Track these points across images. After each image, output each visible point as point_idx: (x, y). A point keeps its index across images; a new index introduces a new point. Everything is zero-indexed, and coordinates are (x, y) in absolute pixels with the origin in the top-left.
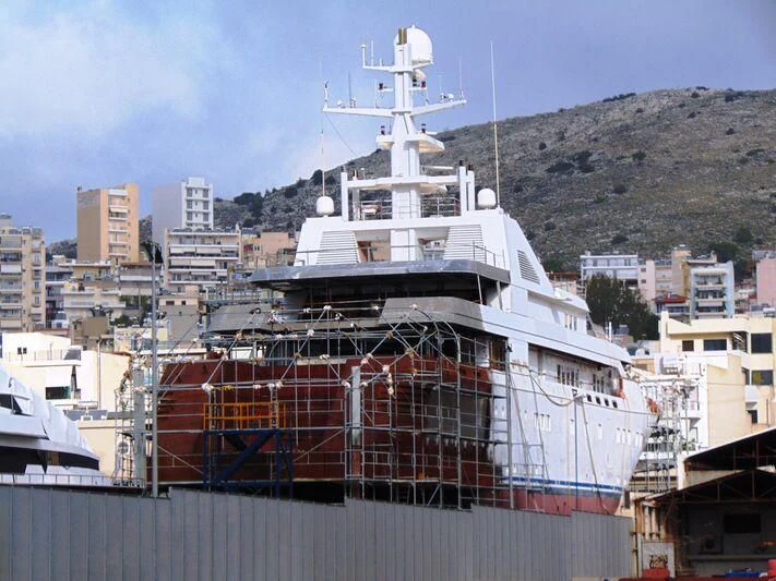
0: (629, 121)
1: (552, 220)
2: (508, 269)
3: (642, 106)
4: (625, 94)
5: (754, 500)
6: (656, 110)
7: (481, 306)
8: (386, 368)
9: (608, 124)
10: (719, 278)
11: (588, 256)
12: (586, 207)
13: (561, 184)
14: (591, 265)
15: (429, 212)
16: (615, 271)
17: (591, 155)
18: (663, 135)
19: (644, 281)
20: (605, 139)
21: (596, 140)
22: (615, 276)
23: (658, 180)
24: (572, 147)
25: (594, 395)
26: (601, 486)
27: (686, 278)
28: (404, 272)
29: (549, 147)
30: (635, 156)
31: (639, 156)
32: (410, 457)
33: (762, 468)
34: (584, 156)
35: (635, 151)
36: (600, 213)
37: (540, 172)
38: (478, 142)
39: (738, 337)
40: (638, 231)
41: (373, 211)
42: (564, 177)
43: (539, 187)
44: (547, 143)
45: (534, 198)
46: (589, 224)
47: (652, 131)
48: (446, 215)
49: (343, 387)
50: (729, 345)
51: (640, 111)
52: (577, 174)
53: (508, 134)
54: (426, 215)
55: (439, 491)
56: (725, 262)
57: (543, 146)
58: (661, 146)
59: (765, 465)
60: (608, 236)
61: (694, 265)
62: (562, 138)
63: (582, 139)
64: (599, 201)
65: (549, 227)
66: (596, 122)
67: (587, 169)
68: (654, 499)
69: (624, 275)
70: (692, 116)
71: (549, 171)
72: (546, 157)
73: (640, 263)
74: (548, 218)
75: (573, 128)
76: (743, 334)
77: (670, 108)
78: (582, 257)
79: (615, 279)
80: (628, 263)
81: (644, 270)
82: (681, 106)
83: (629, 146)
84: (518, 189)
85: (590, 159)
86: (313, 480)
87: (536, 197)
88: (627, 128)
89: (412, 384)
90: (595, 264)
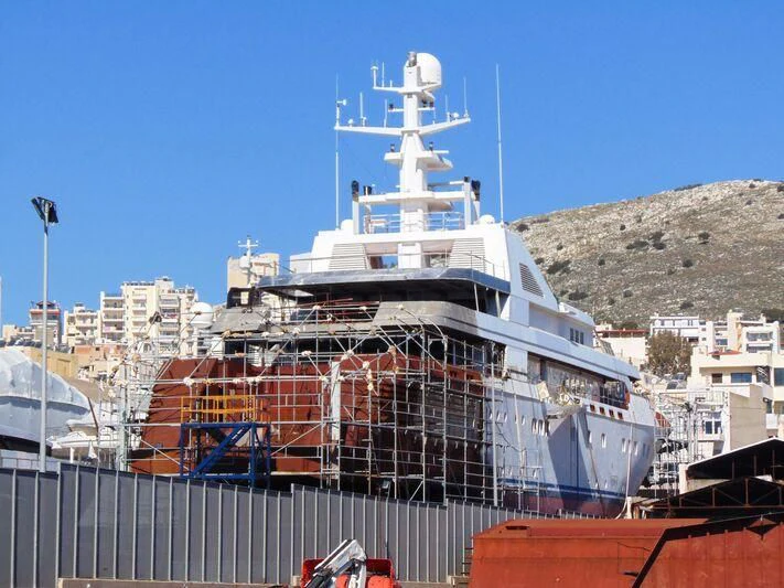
0: (695, 207)
1: (630, 289)
2: (508, 280)
3: (707, 194)
4: (692, 184)
5: (747, 506)
6: (719, 198)
7: (477, 312)
8: (366, 364)
9: (678, 209)
10: (767, 336)
11: (656, 316)
12: (657, 278)
13: (639, 259)
14: (658, 325)
15: (434, 225)
16: (679, 329)
17: (663, 235)
18: (725, 219)
19: (704, 339)
20: (676, 222)
21: (667, 223)
22: (679, 334)
23: (720, 256)
24: (648, 229)
25: (598, 405)
26: (604, 492)
27: (739, 336)
28: (402, 279)
29: (628, 229)
30: (700, 236)
31: (704, 236)
32: (391, 453)
33: (759, 477)
34: (658, 235)
35: (701, 232)
36: (670, 283)
37: (620, 248)
38: (569, 223)
39: (761, 370)
40: (702, 299)
41: (382, 225)
42: (641, 253)
43: (619, 261)
44: (627, 225)
45: (615, 271)
46: (661, 292)
47: (715, 215)
48: (450, 229)
49: (320, 382)
50: (754, 377)
51: (705, 199)
52: (652, 250)
53: (594, 217)
54: (431, 229)
55: (421, 489)
56: (772, 322)
57: (623, 228)
58: (722, 228)
59: (762, 474)
60: (676, 303)
61: (746, 325)
62: (640, 221)
63: (656, 221)
64: (671, 273)
65: (627, 295)
66: (668, 207)
67: (660, 246)
68: (652, 504)
69: (687, 333)
70: (749, 203)
71: (628, 248)
72: (625, 237)
73: (701, 324)
74: (627, 286)
75: (649, 212)
76: (767, 369)
77: (731, 197)
78: (652, 318)
79: (679, 337)
80: (690, 323)
81: (704, 330)
82: (741, 195)
83: (695, 228)
84: (602, 263)
85: (662, 238)
86: (290, 473)
87: (617, 270)
88: (695, 212)
89: (394, 381)
90: (663, 324)
